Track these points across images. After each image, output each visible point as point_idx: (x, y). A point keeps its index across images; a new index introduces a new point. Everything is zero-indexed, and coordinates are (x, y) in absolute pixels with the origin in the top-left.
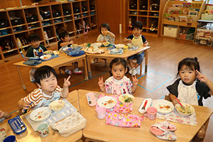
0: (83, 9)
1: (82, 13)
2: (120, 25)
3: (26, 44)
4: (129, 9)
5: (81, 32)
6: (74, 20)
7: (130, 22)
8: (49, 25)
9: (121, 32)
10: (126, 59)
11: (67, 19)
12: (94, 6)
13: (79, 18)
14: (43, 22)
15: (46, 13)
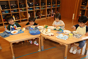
0: (53, 3)
1: (52, 5)
2: (74, 14)
3: (18, 19)
4: (81, 5)
5: (50, 16)
6: (46, 9)
7: (80, 13)
8: (32, 10)
9: (73, 19)
10: (67, 46)
11: (43, 8)
12: (60, 2)
13: (50, 8)
14: (28, 8)
15: (31, 3)
